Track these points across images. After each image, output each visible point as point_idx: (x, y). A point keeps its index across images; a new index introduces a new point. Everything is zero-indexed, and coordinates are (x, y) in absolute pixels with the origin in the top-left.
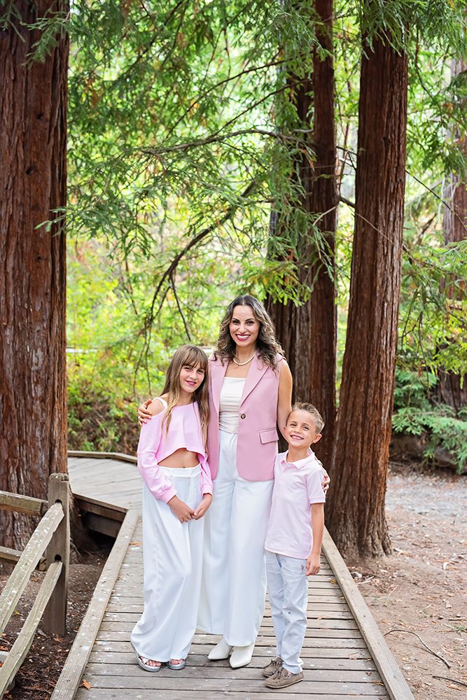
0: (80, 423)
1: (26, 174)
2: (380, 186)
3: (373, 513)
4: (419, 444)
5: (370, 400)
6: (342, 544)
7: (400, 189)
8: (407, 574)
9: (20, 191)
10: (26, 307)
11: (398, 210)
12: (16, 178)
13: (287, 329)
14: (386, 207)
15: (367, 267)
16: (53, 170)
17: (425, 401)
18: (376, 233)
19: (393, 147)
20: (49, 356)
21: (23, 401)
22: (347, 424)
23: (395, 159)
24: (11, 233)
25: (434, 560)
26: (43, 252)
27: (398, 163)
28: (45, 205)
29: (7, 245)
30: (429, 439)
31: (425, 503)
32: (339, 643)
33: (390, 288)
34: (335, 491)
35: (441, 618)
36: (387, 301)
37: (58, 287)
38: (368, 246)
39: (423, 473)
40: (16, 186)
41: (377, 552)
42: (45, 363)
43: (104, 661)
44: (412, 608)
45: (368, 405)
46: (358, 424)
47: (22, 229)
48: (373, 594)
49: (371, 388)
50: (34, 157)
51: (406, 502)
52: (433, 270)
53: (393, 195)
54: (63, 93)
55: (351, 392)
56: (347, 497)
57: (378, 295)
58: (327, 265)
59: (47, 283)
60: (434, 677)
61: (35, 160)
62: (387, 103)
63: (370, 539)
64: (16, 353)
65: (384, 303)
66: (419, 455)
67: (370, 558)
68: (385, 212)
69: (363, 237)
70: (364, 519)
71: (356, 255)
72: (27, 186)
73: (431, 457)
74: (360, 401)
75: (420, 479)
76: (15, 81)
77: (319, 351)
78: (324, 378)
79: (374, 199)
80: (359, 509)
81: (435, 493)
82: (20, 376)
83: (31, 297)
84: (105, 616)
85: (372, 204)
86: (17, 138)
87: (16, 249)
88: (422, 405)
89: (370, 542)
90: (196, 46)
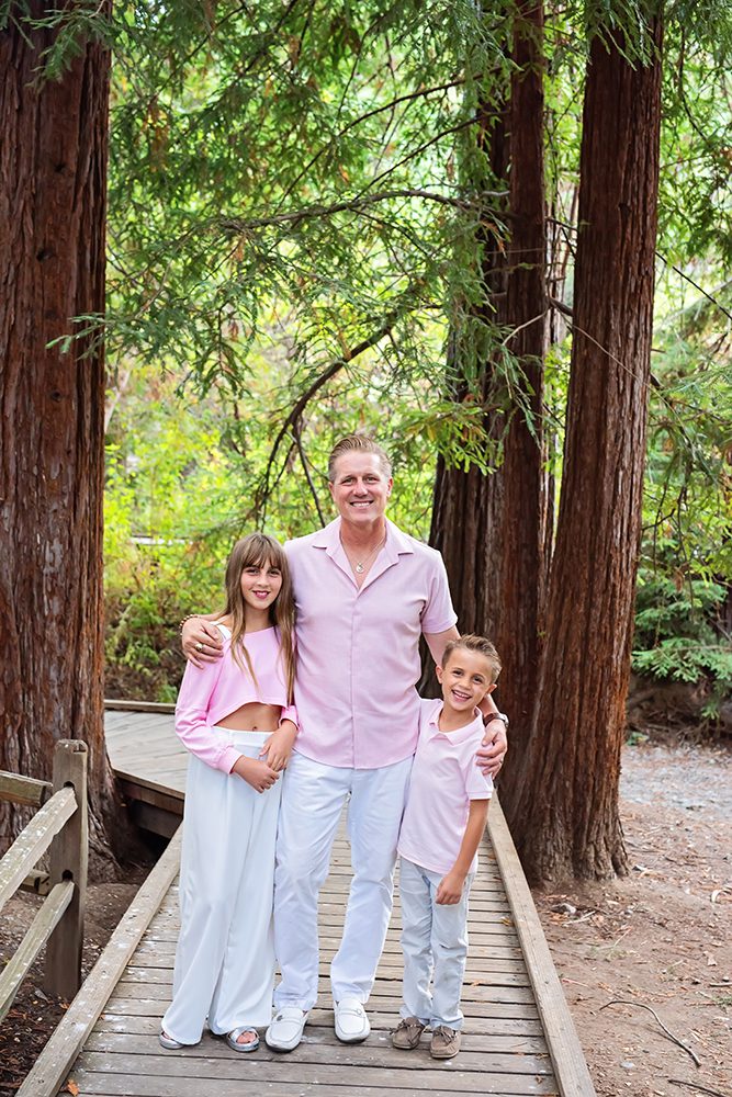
0: (156, 656)
1: (36, 261)
2: (612, 283)
3: (598, 809)
4: (694, 696)
5: (594, 626)
6: (546, 858)
7: (646, 288)
8: (650, 909)
9: (28, 287)
10: (35, 473)
11: (643, 320)
12: (21, 266)
13: (472, 511)
14: (622, 317)
15: (591, 412)
16: (81, 255)
17: (705, 628)
18: (606, 358)
19: (635, 219)
20: (73, 551)
21: (30, 622)
22: (556, 666)
23: (637, 238)
24: (12, 354)
25: (698, 886)
26: (64, 384)
27: (643, 244)
28: (67, 310)
29: (6, 373)
30: (710, 689)
31: (699, 791)
32: (500, 1026)
33: (628, 447)
34: (536, 772)
35: (697, 983)
36: (623, 468)
37: (88, 441)
38: (593, 379)
39: (700, 743)
40: (20, 279)
41: (603, 872)
42: (66, 562)
43: (109, 1049)
44: (651, 965)
45: (591, 635)
46: (574, 665)
47: (30, 348)
48: (590, 941)
49: (597, 608)
50: (50, 233)
51: (669, 789)
52: (703, 418)
53: (635, 297)
54: (98, 131)
55: (564, 612)
56: (555, 781)
57: (608, 457)
58: (524, 409)
59: (70, 434)
60: (670, 1082)
61: (52, 237)
62: (627, 149)
63: (593, 850)
64: (18, 546)
65: (617, 471)
66: (695, 715)
67: (591, 882)
68: (622, 324)
69: (585, 364)
70: (583, 819)
71: (574, 393)
72: (37, 279)
73: (713, 717)
74: (578, 629)
75: (695, 752)
76: (20, 111)
77: (514, 547)
78: (523, 590)
79: (604, 304)
80: (574, 802)
81: (717, 775)
82: (24, 582)
83: (43, 457)
84: (125, 973)
85: (601, 312)
86: (22, 202)
87: (20, 380)
88: (700, 634)
89: (593, 855)
90: (333, 59)
